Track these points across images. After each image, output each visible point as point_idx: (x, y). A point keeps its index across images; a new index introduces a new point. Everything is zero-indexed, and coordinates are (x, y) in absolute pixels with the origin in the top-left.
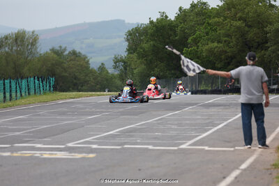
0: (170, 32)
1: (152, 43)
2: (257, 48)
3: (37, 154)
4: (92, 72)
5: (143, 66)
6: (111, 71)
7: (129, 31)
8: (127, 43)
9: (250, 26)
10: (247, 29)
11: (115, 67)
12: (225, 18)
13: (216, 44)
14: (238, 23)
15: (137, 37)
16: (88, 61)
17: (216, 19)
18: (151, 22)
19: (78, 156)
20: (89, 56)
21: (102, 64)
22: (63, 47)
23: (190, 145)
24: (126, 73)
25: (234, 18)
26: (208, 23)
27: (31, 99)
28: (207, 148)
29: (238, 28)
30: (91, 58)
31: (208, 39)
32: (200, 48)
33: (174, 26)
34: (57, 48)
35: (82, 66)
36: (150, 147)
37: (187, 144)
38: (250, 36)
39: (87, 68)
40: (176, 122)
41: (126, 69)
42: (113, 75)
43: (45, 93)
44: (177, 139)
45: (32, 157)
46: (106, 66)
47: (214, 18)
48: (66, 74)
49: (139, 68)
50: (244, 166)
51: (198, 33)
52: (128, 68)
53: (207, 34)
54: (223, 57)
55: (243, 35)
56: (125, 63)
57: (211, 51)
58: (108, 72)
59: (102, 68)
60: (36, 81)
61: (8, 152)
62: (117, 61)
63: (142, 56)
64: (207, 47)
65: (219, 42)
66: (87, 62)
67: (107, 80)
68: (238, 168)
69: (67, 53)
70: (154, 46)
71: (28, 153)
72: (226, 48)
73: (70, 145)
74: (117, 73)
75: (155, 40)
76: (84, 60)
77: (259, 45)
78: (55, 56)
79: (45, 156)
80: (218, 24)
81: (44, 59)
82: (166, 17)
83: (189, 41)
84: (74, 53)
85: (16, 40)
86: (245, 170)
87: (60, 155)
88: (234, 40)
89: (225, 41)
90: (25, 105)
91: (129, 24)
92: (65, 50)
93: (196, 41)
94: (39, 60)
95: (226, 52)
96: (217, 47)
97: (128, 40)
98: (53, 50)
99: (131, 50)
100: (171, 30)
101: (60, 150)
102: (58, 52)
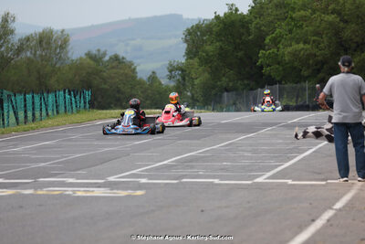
0: (241, 30)
1: (218, 44)
2: (355, 50)
3: (69, 191)
4: (141, 83)
5: (206, 75)
6: (164, 82)
7: (188, 30)
8: (185, 45)
9: (346, 22)
10: (342, 25)
11: (170, 77)
12: (314, 12)
13: (301, 46)
14: (331, 18)
15: (198, 36)
16: (135, 69)
17: (302, 13)
18: (217, 17)
19: (123, 193)
20: (136, 62)
21: (153, 73)
22: (102, 50)
23: (268, 178)
24: (184, 85)
25: (325, 11)
26: (291, 18)
27: (60, 119)
28: (290, 182)
29: (331, 24)
30: (139, 65)
31: (292, 39)
32: (281, 51)
33: (247, 22)
34: (94, 52)
35: (126, 74)
36: (216, 181)
37: (265, 177)
38: (347, 34)
39: (134, 78)
40: (250, 148)
41: (184, 79)
42: (167, 86)
43: (78, 112)
44: (251, 171)
45: (62, 196)
46: (158, 75)
47: (299, 11)
48: (106, 86)
49: (201, 77)
50: (338, 205)
51: (278, 30)
52: (187, 78)
53: (290, 31)
54: (311, 62)
55: (337, 33)
56: (183, 71)
57: (295, 54)
58: (160, 84)
59: (153, 78)
60: (67, 96)
61: (31, 188)
62: (172, 69)
63: (206, 61)
64: (289, 49)
65: (305, 43)
66: (134, 71)
67: (160, 94)
68: (331, 208)
69: (107, 58)
70: (221, 48)
71: (57, 190)
72: (315, 51)
73: (111, 179)
74: (172, 84)
75: (222, 40)
76: (130, 67)
77: (358, 46)
78: (92, 62)
79: (79, 194)
80: (304, 18)
81: (78, 67)
82: (237, 10)
83: (267, 41)
84: (116, 58)
85: (41, 42)
86: (340, 210)
87: (98, 192)
88: (325, 39)
89: (314, 41)
90: (52, 127)
91: (188, 19)
92: (105, 54)
93: (275, 42)
94: (70, 69)
95: (315, 55)
96: (303, 49)
97: (186, 41)
98: (89, 55)
99: (191, 53)
100: (243, 26)
101: (99, 186)
102: (95, 58)
